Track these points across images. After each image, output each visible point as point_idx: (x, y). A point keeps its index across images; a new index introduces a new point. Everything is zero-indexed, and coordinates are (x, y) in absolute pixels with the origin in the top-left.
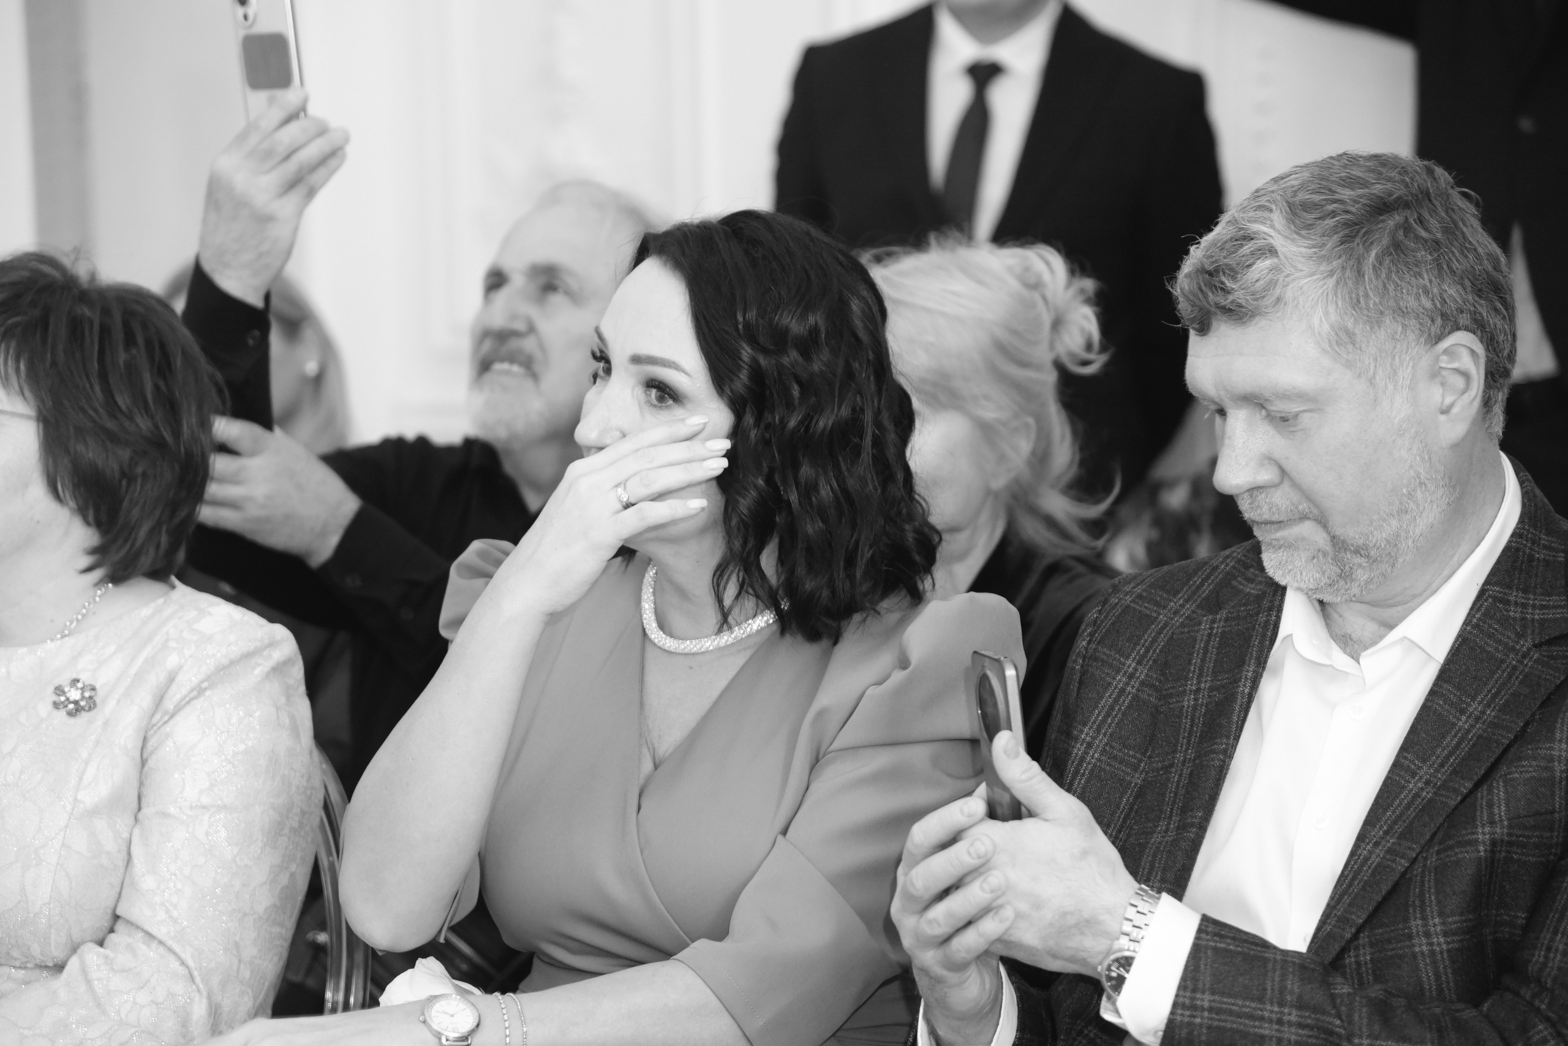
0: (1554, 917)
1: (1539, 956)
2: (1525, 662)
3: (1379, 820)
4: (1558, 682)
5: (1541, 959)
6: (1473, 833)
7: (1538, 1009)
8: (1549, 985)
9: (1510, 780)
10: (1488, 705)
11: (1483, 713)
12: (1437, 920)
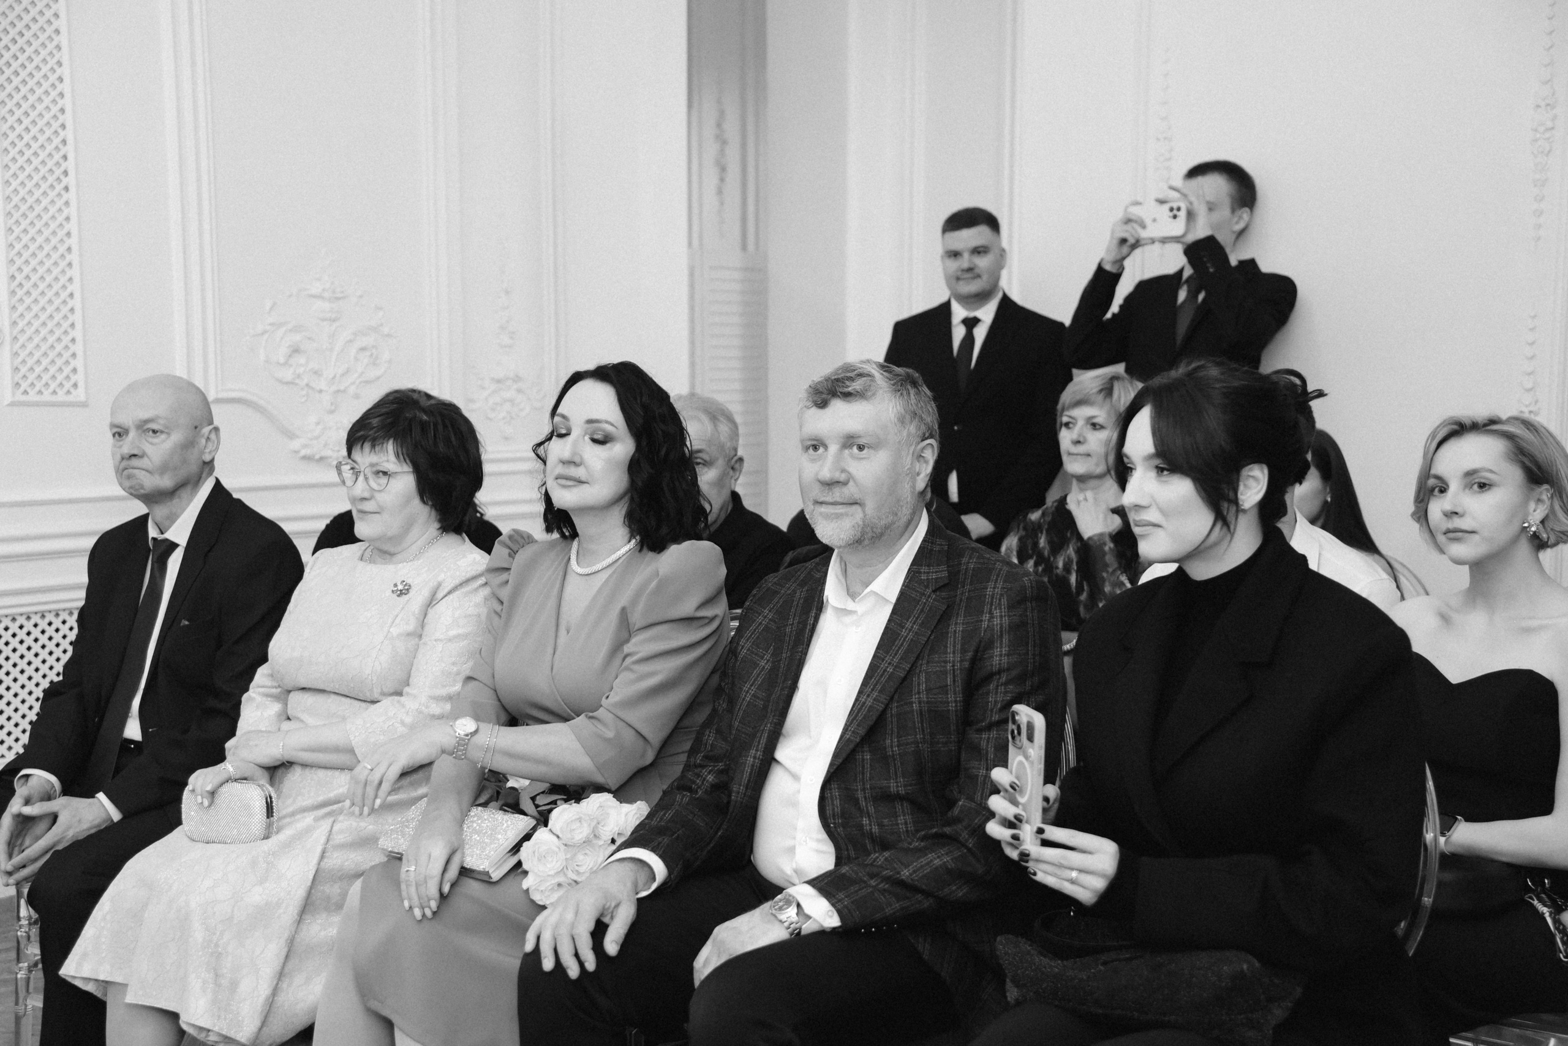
2: (929, 601)
3: (869, 683)
4: (944, 610)
10: (914, 623)
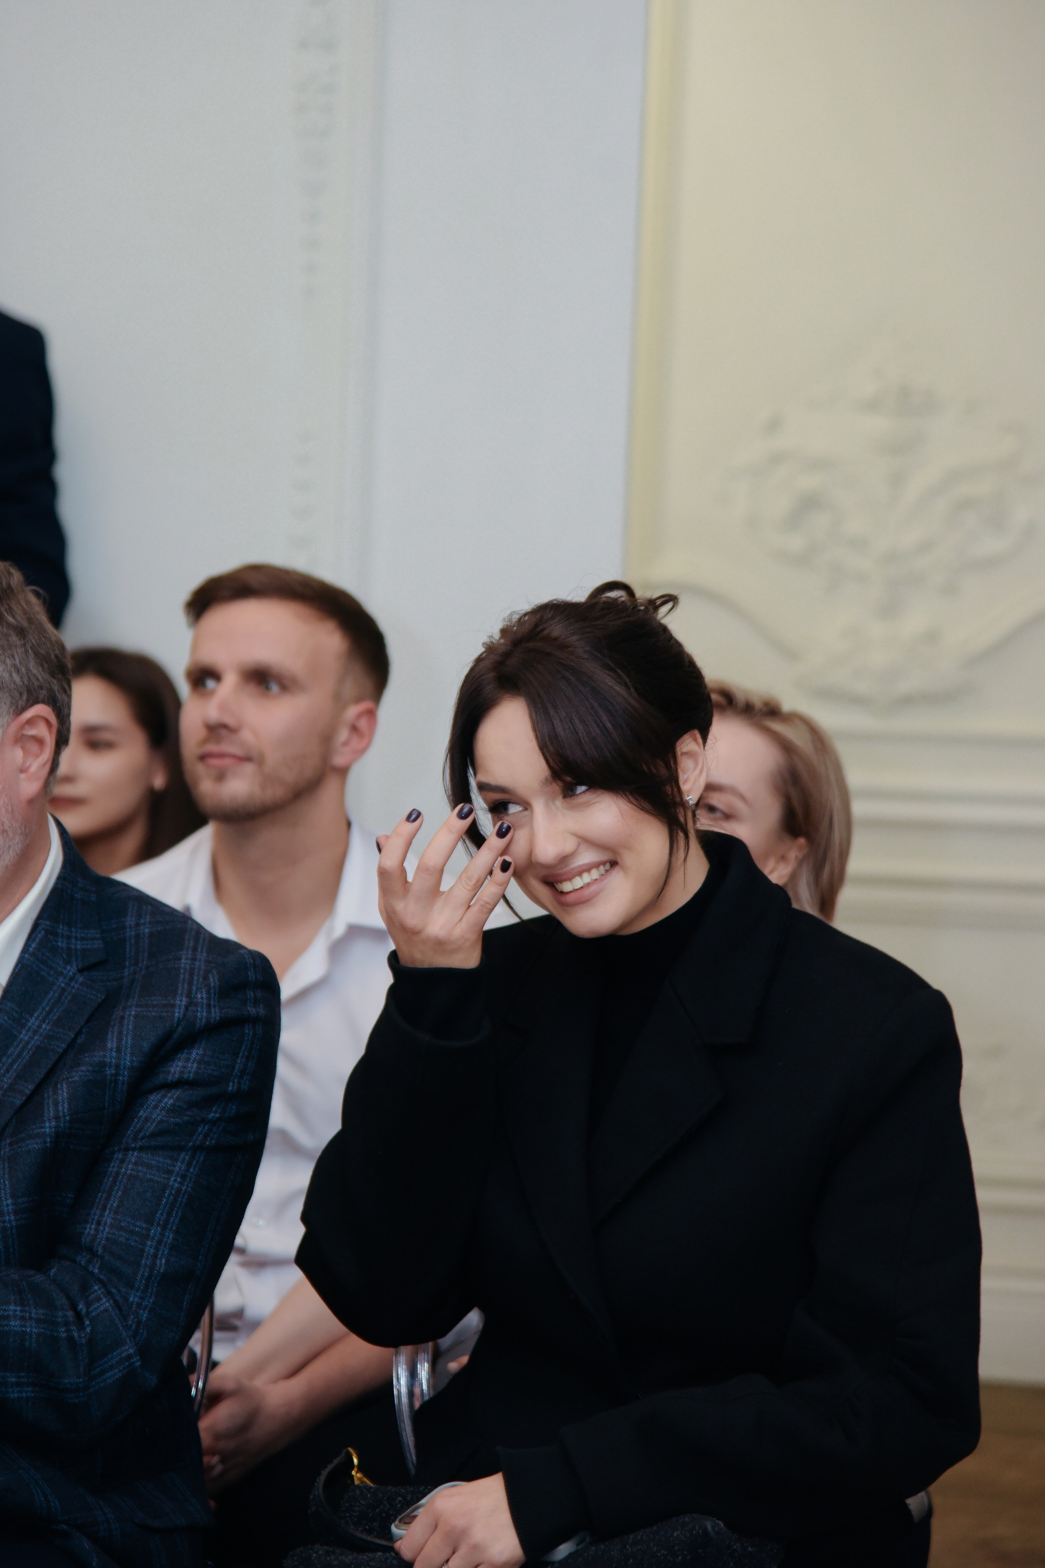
0: (102, 1196)
1: (90, 1229)
2: (72, 985)
4: (100, 1001)
5: (92, 1232)
6: (42, 1128)
7: (92, 1273)
8: (100, 1250)
9: (71, 1082)
10: (44, 1021)
11: (39, 1027)
12: (9, 1201)
